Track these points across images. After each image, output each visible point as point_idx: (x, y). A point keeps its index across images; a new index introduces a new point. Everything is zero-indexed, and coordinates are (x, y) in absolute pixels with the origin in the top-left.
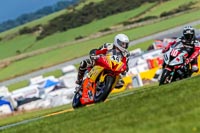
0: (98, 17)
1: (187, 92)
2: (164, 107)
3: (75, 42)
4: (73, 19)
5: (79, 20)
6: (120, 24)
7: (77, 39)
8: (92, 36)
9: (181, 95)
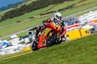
0: (28, 12)
1: (72, 48)
2: (60, 55)
3: (17, 24)
4: (16, 12)
5: (18, 13)
6: (38, 15)
7: (18, 22)
8: (25, 21)
9: (69, 49)
